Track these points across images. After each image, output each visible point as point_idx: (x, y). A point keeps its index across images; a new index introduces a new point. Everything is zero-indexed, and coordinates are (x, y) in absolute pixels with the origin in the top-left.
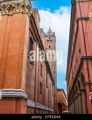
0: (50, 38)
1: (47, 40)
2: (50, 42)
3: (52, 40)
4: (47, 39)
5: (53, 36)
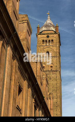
1: (43, 41)
2: (48, 44)
3: (52, 41)
5: (55, 32)
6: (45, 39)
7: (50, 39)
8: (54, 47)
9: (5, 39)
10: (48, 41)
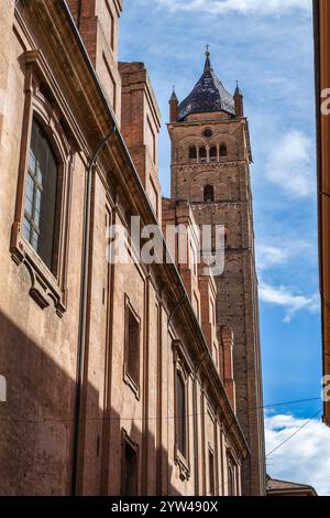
1: (193, 147)
2: (208, 159)
4: (190, 140)
5: (233, 116)
7: (216, 139)
8: (230, 169)
9: (82, 153)
10: (208, 148)
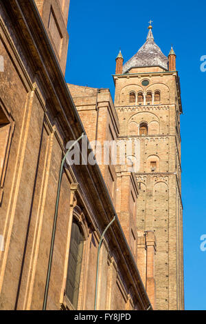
0: (145, 83)
1: (132, 94)
2: (145, 103)
4: (131, 88)
6: (137, 89)
8: (161, 110)
10: (145, 94)
